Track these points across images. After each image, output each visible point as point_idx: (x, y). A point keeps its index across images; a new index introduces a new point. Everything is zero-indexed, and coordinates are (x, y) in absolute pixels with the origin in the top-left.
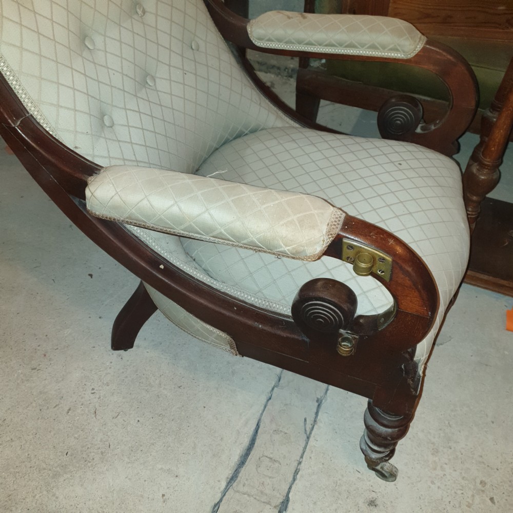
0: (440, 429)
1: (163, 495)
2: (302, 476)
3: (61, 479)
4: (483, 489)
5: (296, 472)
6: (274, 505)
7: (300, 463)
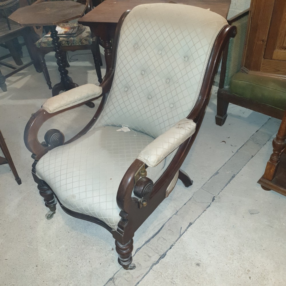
2: (174, 248)
4: (248, 273)
5: (172, 246)
6: (159, 254)
7: (175, 243)
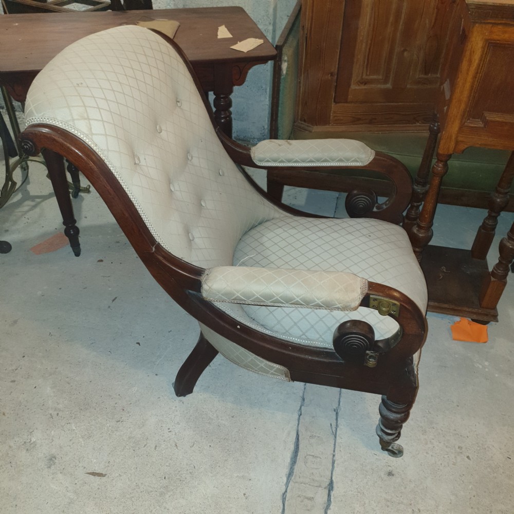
0: (424, 417)
1: (244, 494)
2: (338, 464)
3: (167, 496)
4: (461, 451)
5: (333, 462)
6: (324, 487)
7: (334, 456)
